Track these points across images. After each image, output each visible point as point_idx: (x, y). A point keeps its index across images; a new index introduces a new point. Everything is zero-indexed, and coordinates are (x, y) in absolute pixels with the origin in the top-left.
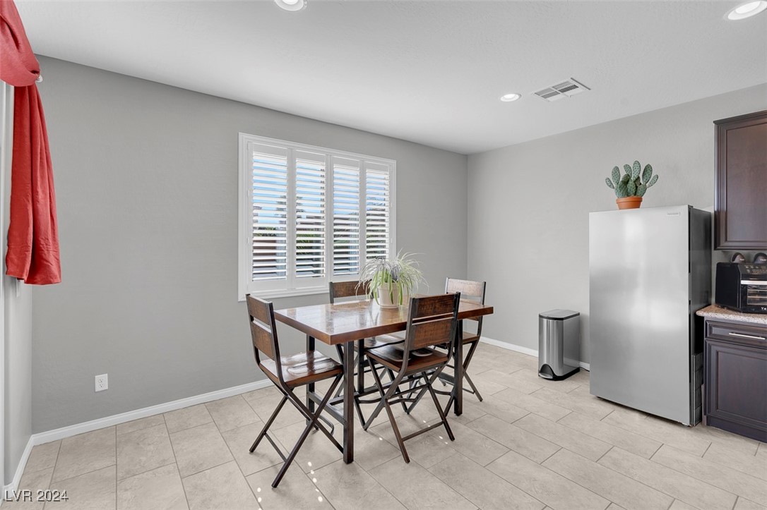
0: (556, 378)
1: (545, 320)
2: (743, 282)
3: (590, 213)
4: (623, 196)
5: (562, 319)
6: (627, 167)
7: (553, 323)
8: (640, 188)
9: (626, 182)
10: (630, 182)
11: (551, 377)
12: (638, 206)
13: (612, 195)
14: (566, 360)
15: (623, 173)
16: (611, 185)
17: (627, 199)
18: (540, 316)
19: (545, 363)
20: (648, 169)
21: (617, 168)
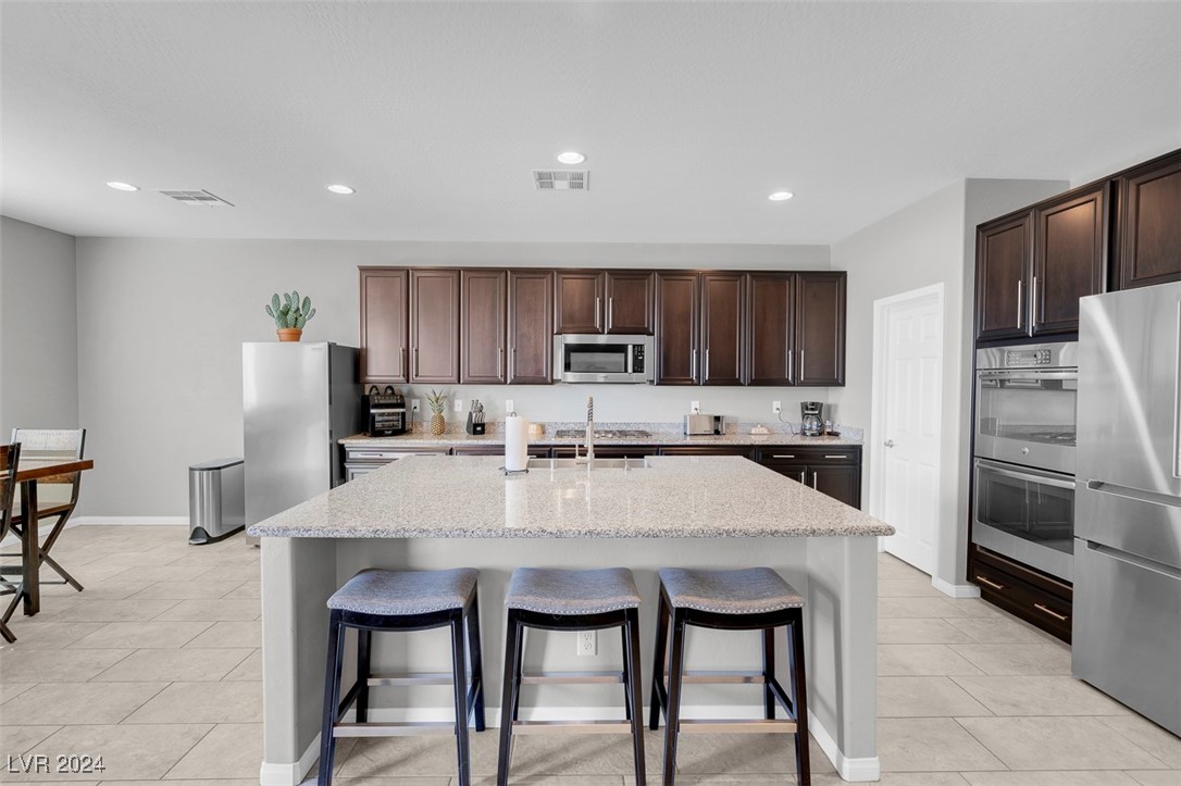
0: (211, 540)
1: (197, 473)
2: (373, 411)
3: (244, 344)
4: (282, 327)
5: (219, 468)
6: (286, 295)
7: (208, 475)
8: (300, 319)
9: (285, 313)
10: (290, 313)
11: (205, 541)
12: (298, 340)
13: (272, 324)
14: (225, 519)
15: (283, 302)
16: (271, 314)
17: (285, 330)
18: (191, 469)
19: (198, 525)
20: (307, 301)
21: (276, 296)
